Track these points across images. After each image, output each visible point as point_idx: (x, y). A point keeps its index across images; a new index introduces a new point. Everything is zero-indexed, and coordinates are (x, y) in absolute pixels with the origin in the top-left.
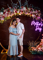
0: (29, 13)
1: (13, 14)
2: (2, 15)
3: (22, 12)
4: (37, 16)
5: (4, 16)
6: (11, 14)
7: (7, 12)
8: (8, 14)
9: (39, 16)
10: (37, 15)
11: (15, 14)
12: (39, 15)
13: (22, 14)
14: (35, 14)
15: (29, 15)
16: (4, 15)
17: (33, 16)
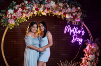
0: (61, 11)
1: (32, 14)
3: (48, 9)
4: (75, 17)
5: (14, 17)
6: (27, 13)
7: (20, 10)
8: (22, 13)
9: (79, 17)
11: (35, 13)
12: (79, 15)
14: (71, 13)
15: (60, 16)
16: (14, 15)
17: (67, 16)
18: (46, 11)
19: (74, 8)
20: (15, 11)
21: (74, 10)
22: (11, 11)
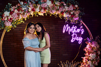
0: (58, 10)
1: (28, 15)
2: (7, 17)
3: (45, 9)
4: (73, 15)
5: (11, 19)
6: (24, 14)
7: (16, 11)
8: (18, 14)
9: (77, 15)
10: (72, 13)
11: (32, 13)
12: (77, 13)
13: (44, 14)
15: (58, 15)
16: (10, 17)
17: (65, 15)
18: (42, 11)
19: (71, 6)
20: (11, 13)
21: (71, 8)
22: (7, 13)
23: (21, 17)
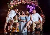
0: (30, 2)
5: (13, 4)
6: (18, 2)
7: (15, 1)
9: (37, 4)
10: (35, 3)
11: (21, 2)
12: (37, 3)
13: (25, 3)
14: (34, 3)
16: (13, 3)
18: (25, 2)
19: (35, 1)
20: (13, 2)
22: (12, 2)
23: (17, 4)
